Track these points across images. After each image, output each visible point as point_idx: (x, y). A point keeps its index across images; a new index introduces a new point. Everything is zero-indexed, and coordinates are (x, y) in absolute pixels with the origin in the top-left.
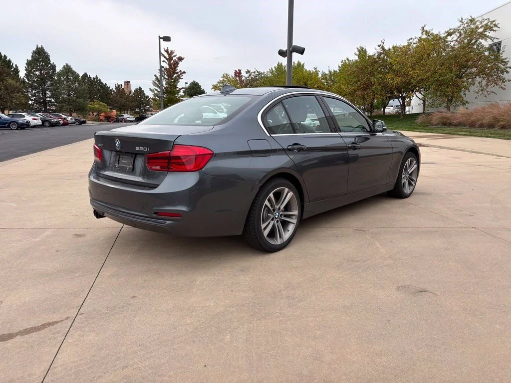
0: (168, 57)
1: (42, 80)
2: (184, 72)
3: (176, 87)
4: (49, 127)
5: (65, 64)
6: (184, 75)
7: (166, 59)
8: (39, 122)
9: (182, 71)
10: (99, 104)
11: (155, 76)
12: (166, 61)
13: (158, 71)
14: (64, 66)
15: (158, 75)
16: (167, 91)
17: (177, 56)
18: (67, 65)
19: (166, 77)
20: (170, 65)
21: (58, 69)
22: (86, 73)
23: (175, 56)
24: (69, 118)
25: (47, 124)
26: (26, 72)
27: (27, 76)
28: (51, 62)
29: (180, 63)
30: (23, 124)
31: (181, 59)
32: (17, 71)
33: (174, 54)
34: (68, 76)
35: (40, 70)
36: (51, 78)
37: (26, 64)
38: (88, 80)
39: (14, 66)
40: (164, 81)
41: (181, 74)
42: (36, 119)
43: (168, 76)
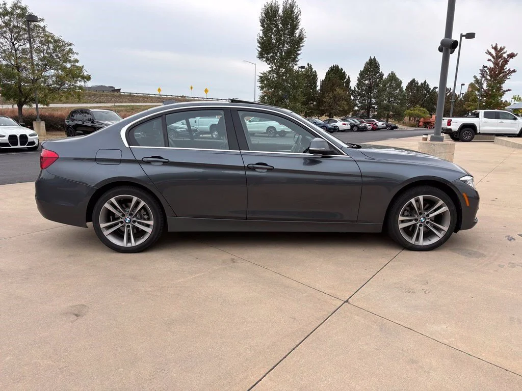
0: (494, 55)
1: (370, 88)
2: (514, 71)
3: (500, 88)
4: (357, 131)
5: (390, 72)
6: (513, 74)
7: (493, 57)
8: (348, 127)
9: (512, 69)
10: (419, 110)
11: (475, 77)
12: (493, 60)
13: (479, 72)
14: (389, 74)
15: (479, 77)
16: (487, 94)
17: (508, 53)
18: (392, 73)
19: (488, 77)
20: (496, 64)
21: (385, 77)
22: (414, 79)
23: (505, 53)
24: (380, 124)
25: (355, 129)
26: (357, 82)
27: (358, 85)
28: (380, 72)
29: (511, 60)
30: (330, 129)
31: (512, 56)
32: (348, 81)
33: (504, 51)
34: (392, 83)
35: (370, 79)
36: (377, 85)
37: (360, 74)
38: (415, 86)
39: (347, 77)
40: (485, 82)
41: (508, 74)
42: (345, 124)
43: (491, 76)
